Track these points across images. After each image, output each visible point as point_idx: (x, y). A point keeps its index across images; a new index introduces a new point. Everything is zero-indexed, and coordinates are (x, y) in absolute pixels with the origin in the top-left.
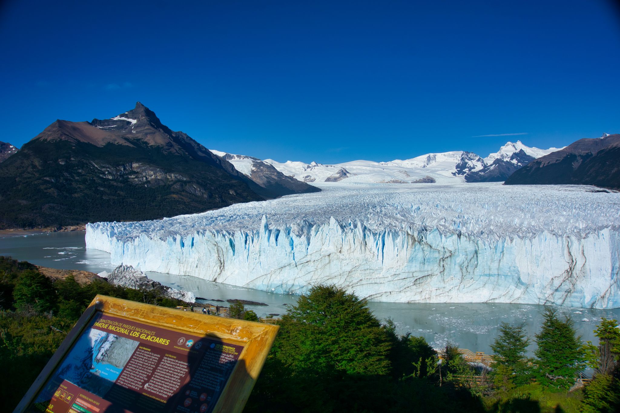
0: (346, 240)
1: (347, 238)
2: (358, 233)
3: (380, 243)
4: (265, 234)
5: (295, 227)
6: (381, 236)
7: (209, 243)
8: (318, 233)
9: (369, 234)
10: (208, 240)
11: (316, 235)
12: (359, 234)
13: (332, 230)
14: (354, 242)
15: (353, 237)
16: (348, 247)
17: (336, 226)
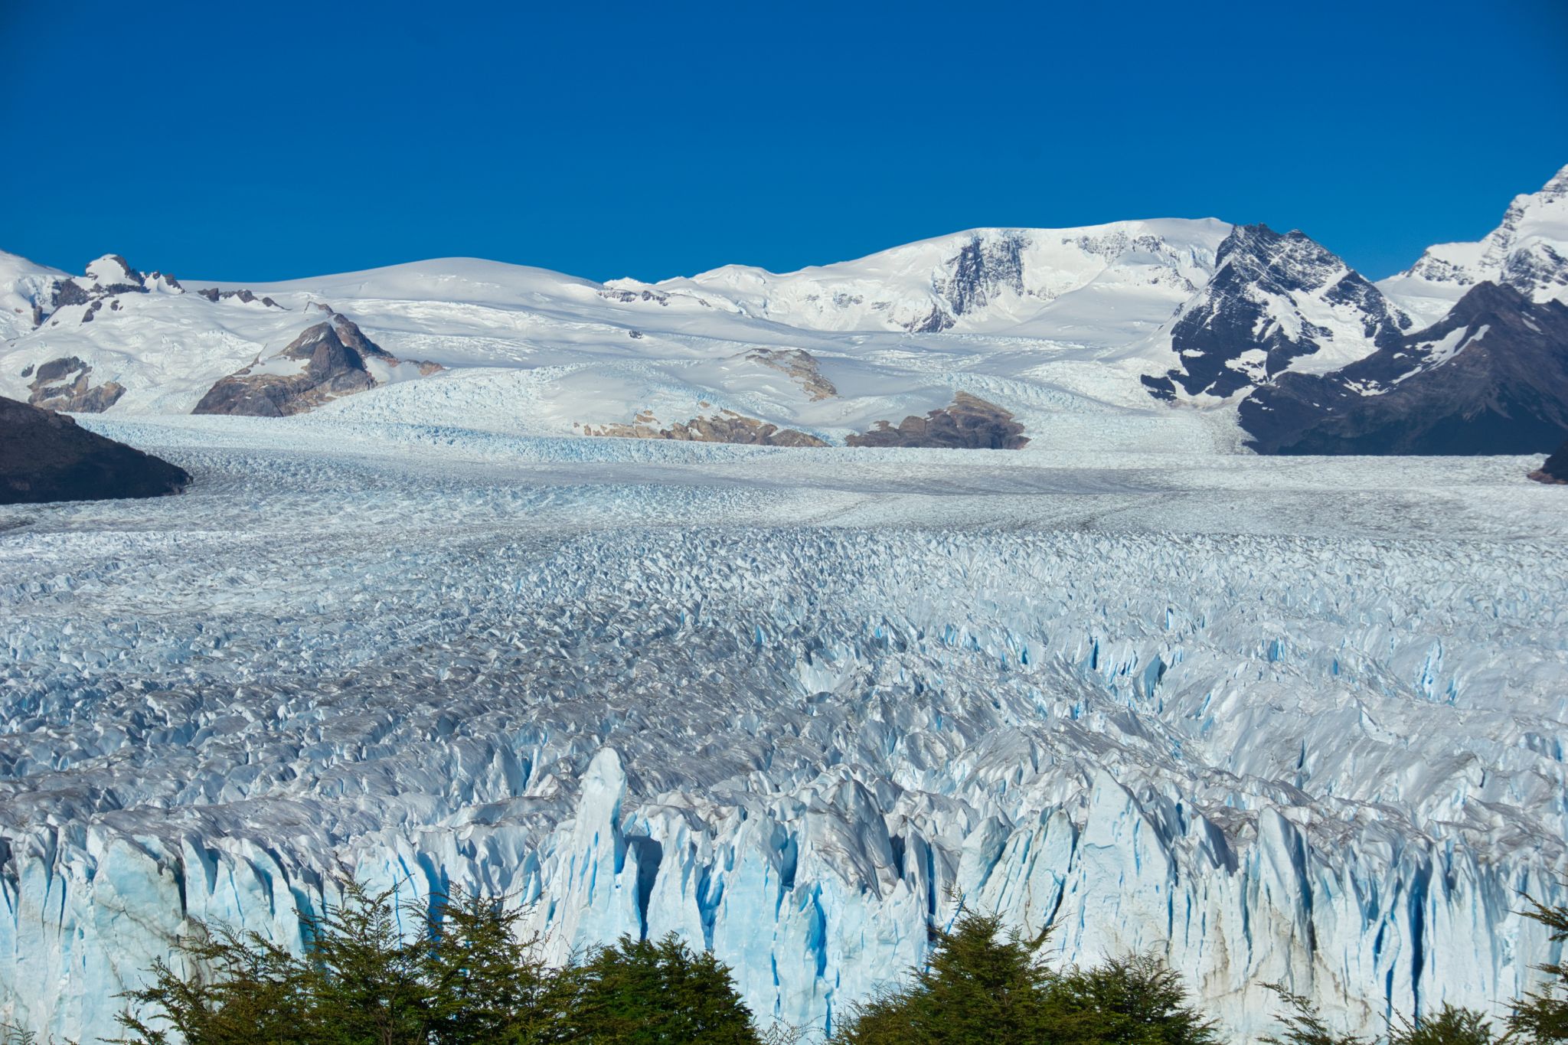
0: (1196, 918)
1: (1201, 907)
2: (1267, 874)
3: (1400, 931)
4: (619, 869)
5: (826, 830)
6: (1403, 898)
7: (124, 924)
8: (999, 867)
9: (1332, 883)
10: (120, 903)
11: (984, 883)
12: (1274, 885)
13: (1104, 858)
14: (1246, 928)
15: (1243, 902)
16: (1209, 962)
17: (1127, 829)
